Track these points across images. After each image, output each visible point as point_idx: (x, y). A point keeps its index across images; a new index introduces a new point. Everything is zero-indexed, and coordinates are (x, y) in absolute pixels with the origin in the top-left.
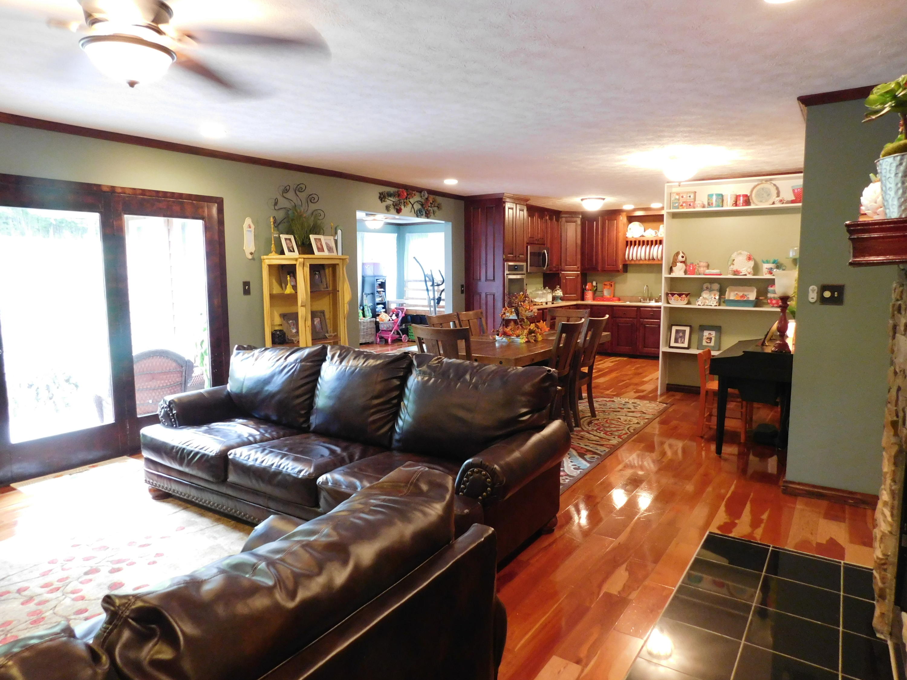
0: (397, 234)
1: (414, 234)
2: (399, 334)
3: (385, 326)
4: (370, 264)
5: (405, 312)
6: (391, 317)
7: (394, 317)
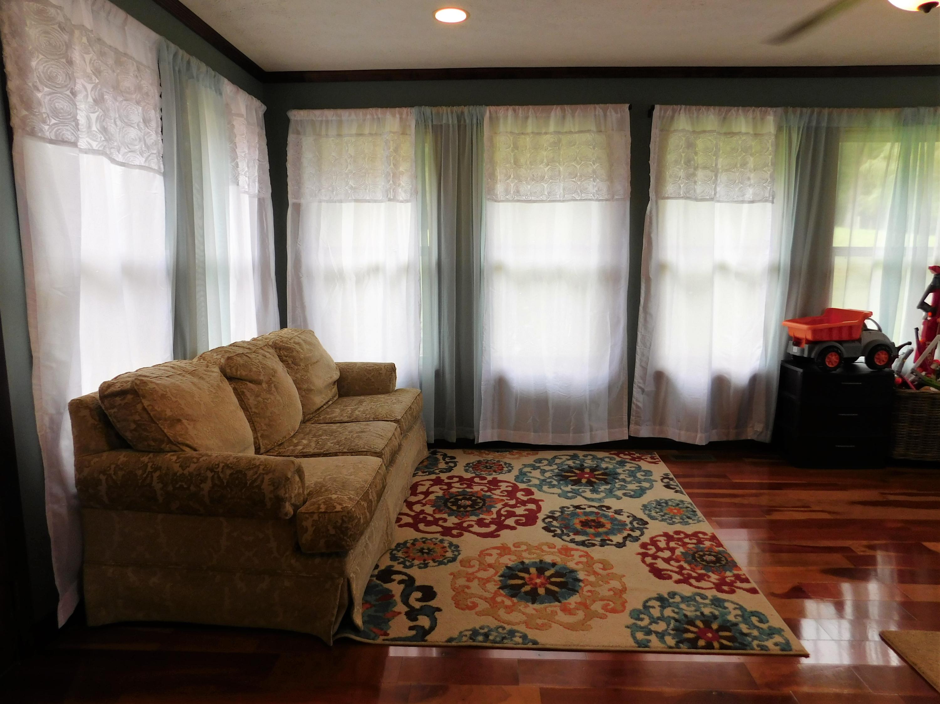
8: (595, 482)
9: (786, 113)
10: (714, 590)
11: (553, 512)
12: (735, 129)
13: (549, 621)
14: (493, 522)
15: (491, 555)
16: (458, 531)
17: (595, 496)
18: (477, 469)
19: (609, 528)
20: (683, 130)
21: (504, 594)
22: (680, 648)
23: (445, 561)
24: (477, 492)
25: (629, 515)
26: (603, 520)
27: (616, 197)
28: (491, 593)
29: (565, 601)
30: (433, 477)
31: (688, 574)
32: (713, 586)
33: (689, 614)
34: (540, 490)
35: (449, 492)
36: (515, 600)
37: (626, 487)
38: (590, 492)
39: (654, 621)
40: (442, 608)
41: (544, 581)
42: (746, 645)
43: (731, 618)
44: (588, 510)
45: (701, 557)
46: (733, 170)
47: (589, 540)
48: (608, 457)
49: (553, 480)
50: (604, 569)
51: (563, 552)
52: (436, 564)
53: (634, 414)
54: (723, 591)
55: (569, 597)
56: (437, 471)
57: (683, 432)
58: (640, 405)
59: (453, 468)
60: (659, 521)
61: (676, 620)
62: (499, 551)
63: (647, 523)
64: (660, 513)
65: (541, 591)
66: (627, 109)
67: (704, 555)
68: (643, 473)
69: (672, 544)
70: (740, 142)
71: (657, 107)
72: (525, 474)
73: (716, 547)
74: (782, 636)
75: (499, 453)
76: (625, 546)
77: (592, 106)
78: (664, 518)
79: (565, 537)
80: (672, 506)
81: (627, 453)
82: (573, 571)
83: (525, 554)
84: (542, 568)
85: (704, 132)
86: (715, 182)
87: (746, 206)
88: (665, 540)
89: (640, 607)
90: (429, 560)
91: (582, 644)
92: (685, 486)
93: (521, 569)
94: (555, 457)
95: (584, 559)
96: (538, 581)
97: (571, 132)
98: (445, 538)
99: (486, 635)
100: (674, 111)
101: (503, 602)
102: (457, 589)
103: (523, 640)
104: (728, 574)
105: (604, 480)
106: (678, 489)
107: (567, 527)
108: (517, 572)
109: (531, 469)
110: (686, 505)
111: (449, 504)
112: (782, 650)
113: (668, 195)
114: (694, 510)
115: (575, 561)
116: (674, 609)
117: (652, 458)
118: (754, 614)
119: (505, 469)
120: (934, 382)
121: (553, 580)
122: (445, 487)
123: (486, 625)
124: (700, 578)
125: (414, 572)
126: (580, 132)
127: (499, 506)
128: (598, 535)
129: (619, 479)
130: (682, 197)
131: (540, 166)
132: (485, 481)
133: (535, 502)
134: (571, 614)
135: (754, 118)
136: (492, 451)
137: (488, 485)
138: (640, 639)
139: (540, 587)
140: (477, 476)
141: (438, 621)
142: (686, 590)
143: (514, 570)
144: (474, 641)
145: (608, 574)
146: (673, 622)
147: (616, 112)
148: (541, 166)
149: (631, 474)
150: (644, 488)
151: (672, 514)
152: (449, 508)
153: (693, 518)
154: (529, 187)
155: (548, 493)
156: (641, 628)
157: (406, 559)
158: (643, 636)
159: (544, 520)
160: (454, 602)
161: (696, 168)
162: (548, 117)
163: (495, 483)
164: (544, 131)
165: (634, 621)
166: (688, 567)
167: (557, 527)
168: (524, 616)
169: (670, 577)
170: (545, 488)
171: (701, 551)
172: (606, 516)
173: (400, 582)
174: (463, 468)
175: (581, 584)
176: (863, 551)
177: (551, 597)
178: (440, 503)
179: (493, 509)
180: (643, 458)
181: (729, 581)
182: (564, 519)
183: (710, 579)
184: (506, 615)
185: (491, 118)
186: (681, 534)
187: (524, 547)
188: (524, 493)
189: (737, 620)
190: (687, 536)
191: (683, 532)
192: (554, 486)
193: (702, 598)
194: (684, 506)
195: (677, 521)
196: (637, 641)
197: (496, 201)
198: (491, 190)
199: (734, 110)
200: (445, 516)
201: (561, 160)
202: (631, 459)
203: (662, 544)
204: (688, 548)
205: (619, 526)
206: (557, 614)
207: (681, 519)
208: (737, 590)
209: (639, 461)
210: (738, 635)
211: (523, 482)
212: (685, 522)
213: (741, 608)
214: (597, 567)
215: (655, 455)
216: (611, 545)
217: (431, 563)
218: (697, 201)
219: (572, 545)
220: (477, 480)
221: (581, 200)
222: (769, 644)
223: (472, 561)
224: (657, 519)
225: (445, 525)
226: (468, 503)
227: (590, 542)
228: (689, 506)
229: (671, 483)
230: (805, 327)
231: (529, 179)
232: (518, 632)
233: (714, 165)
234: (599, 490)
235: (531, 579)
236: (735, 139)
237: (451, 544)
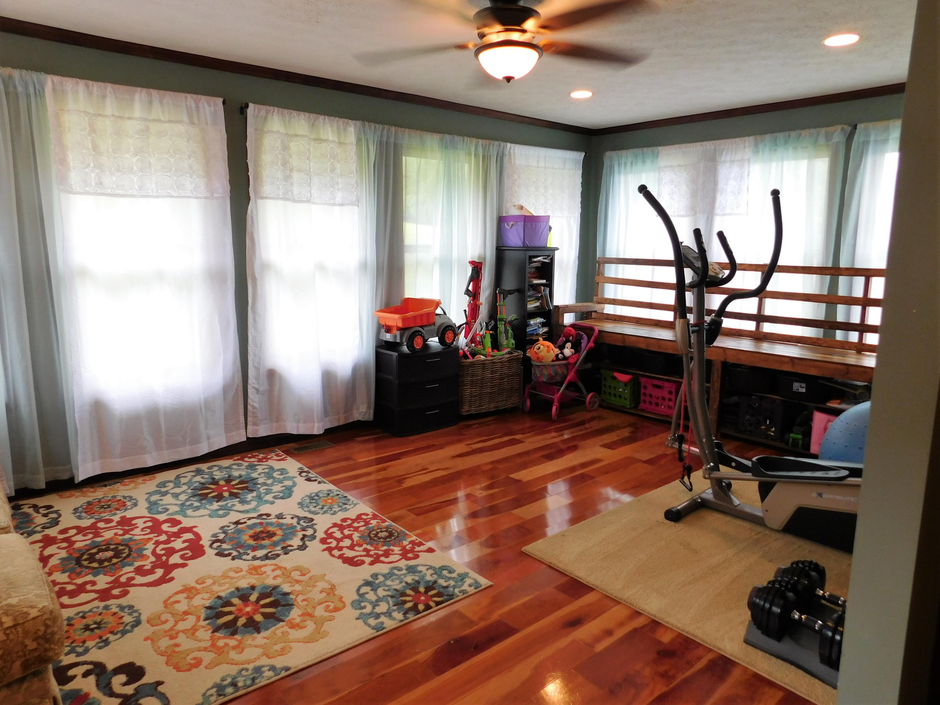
0: (584, 154)
1: (624, 152)
2: (578, 390)
3: (545, 372)
4: (516, 218)
5: (596, 338)
6: (562, 348)
7: (568, 351)
8: (238, 493)
9: (364, 126)
10: (403, 560)
11: (214, 535)
12: (323, 137)
13: (286, 642)
14: (155, 566)
15: (178, 602)
16: (121, 589)
17: (246, 507)
18: (91, 512)
19: (282, 534)
20: (278, 132)
21: (222, 635)
22: (408, 618)
23: (128, 628)
24: (111, 539)
25: (292, 516)
26: (270, 529)
27: (216, 195)
28: (208, 640)
29: (288, 618)
30: (38, 537)
31: (375, 554)
32: (401, 557)
33: (398, 587)
34: (185, 516)
35: (74, 549)
36: (238, 637)
37: (272, 490)
38: (240, 505)
39: (375, 604)
40: (161, 679)
41: (253, 607)
42: (453, 595)
43: (428, 578)
44: (250, 522)
45: (376, 535)
46: (324, 175)
47: (270, 552)
48: (235, 464)
49: (193, 502)
50: (303, 575)
51: (253, 572)
52: (119, 635)
53: (251, 415)
54: (410, 559)
55: (289, 613)
56: (38, 529)
57: (301, 425)
58: (256, 405)
59: (59, 519)
60: (322, 514)
61: (392, 597)
62: (185, 595)
63: (312, 520)
64: (318, 507)
65: (258, 618)
66: (221, 104)
67: (377, 533)
68: (279, 473)
69: (346, 532)
70: (329, 149)
71: (251, 105)
72: (155, 503)
73: (382, 522)
74: (470, 578)
75: (108, 487)
76: (307, 547)
77: (182, 95)
78: (324, 510)
79: (245, 557)
80: (324, 497)
81: (250, 455)
82: (275, 588)
83: (216, 588)
84: (244, 597)
85: (296, 136)
86: (310, 185)
87: (337, 208)
88: (338, 530)
89: (356, 597)
90: (105, 635)
91: (330, 651)
92: (324, 475)
93: (222, 604)
94: (178, 477)
95: (278, 572)
96: (248, 609)
97: (159, 121)
98: (108, 603)
99: (234, 684)
100: (267, 112)
101: (227, 645)
102: (165, 652)
103: (273, 671)
104: (405, 543)
105: (246, 488)
106: (319, 480)
107: (241, 546)
108: (220, 609)
109: (161, 496)
110: (335, 493)
111: (85, 563)
112: (475, 588)
113: (266, 195)
114: (345, 495)
115: (272, 577)
116: (384, 588)
117: (277, 455)
118: (443, 568)
119: (129, 504)
120: (483, 352)
121: (262, 602)
122: (64, 545)
123: (225, 674)
124: (387, 554)
125: (95, 655)
126: (170, 121)
127: (150, 546)
128: (275, 544)
129: (259, 484)
130: (282, 198)
131: (125, 155)
132: (114, 524)
133: (189, 530)
134: (302, 628)
135: (338, 128)
136: (99, 486)
137: (119, 527)
138: (374, 625)
139: (255, 614)
140: (100, 520)
141: (167, 696)
142: (382, 568)
143: (215, 608)
144: (225, 695)
145: (310, 578)
146: (389, 599)
147: (209, 105)
148: (127, 155)
149: (268, 476)
150: (289, 487)
151: (328, 505)
152: (87, 567)
153: (348, 503)
154: (114, 178)
155: (196, 517)
156: (370, 615)
157: (73, 645)
158: (374, 621)
159: (211, 546)
160: (172, 667)
161: (291, 170)
162: (132, 100)
163: (126, 522)
164: (127, 116)
165: (359, 612)
166: (372, 548)
167: (230, 549)
168: (259, 649)
169: (363, 562)
170: (189, 512)
171: (373, 530)
172: (271, 524)
173: (86, 675)
174: (73, 516)
175: (291, 596)
176: (481, 493)
177: (272, 620)
178: (71, 565)
179: (145, 552)
180: (269, 457)
181: (410, 549)
182: (231, 539)
183: (395, 552)
184: (240, 655)
185: (54, 90)
186: (348, 521)
187: (209, 582)
188: (169, 525)
189: (434, 578)
190: (354, 521)
191: (348, 519)
192: (198, 508)
193: (399, 570)
194: (335, 494)
195: (337, 510)
196: (373, 628)
197: (70, 193)
198: (63, 180)
199: (321, 118)
200: (89, 578)
201: (150, 150)
202: (258, 461)
203: (338, 535)
204: (361, 531)
205: (290, 531)
206: (289, 634)
207: (339, 506)
208: (420, 554)
209: (268, 461)
210: (441, 590)
211: (160, 513)
212: (344, 509)
213: (431, 567)
214: (296, 575)
215: (277, 451)
216: (295, 550)
217: (112, 637)
218: (295, 202)
219: (258, 563)
220: (101, 525)
221: (177, 197)
222: (465, 587)
223: (162, 616)
224: (318, 513)
225: (98, 589)
226: (109, 554)
227: (273, 553)
228: (338, 493)
229: (310, 475)
230: (396, 316)
231: (113, 169)
232: (263, 666)
233: (308, 169)
234: (248, 500)
235: (240, 610)
236: (324, 145)
237: (122, 608)
